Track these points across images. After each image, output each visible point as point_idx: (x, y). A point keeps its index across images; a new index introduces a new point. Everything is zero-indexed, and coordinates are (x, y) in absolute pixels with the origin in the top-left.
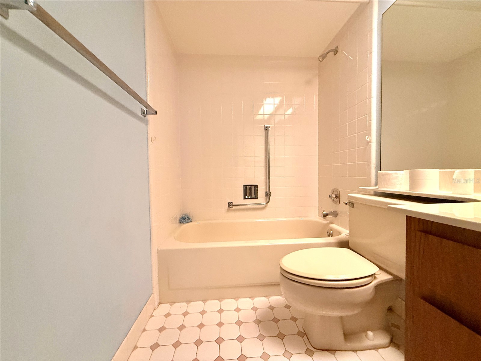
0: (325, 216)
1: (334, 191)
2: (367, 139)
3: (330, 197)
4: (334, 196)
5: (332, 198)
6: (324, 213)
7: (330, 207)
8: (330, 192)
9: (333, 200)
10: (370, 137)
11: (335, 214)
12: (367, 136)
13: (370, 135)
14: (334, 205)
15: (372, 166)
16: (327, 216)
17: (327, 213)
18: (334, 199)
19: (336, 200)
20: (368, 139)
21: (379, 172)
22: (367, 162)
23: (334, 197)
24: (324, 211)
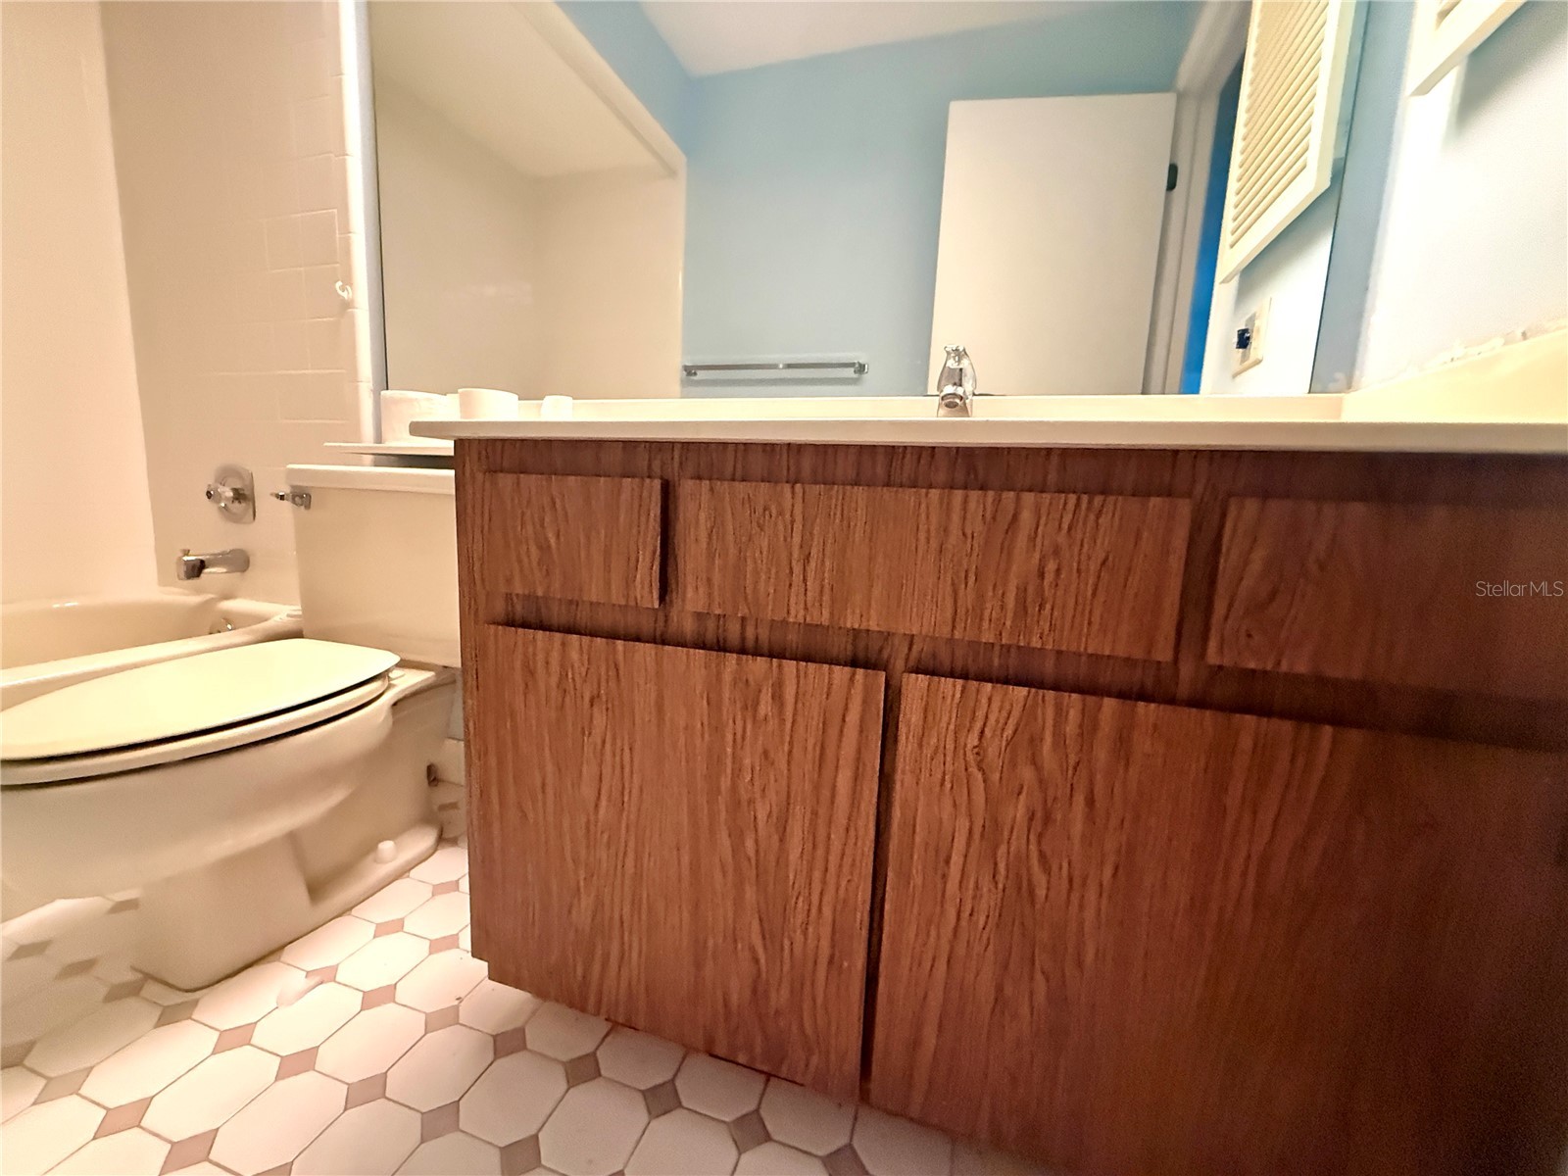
0: (197, 569)
1: (225, 474)
2: (340, 292)
3: (209, 495)
4: (231, 494)
5: (219, 502)
6: (186, 558)
7: (211, 534)
8: (207, 480)
9: (226, 507)
10: (349, 288)
11: (239, 562)
12: (339, 284)
13: (348, 281)
14: (231, 527)
15: (360, 384)
16: (206, 570)
17: (200, 558)
18: (230, 505)
19: (237, 507)
20: (345, 295)
21: (383, 393)
22: (343, 371)
23: (227, 499)
24: (187, 553)
